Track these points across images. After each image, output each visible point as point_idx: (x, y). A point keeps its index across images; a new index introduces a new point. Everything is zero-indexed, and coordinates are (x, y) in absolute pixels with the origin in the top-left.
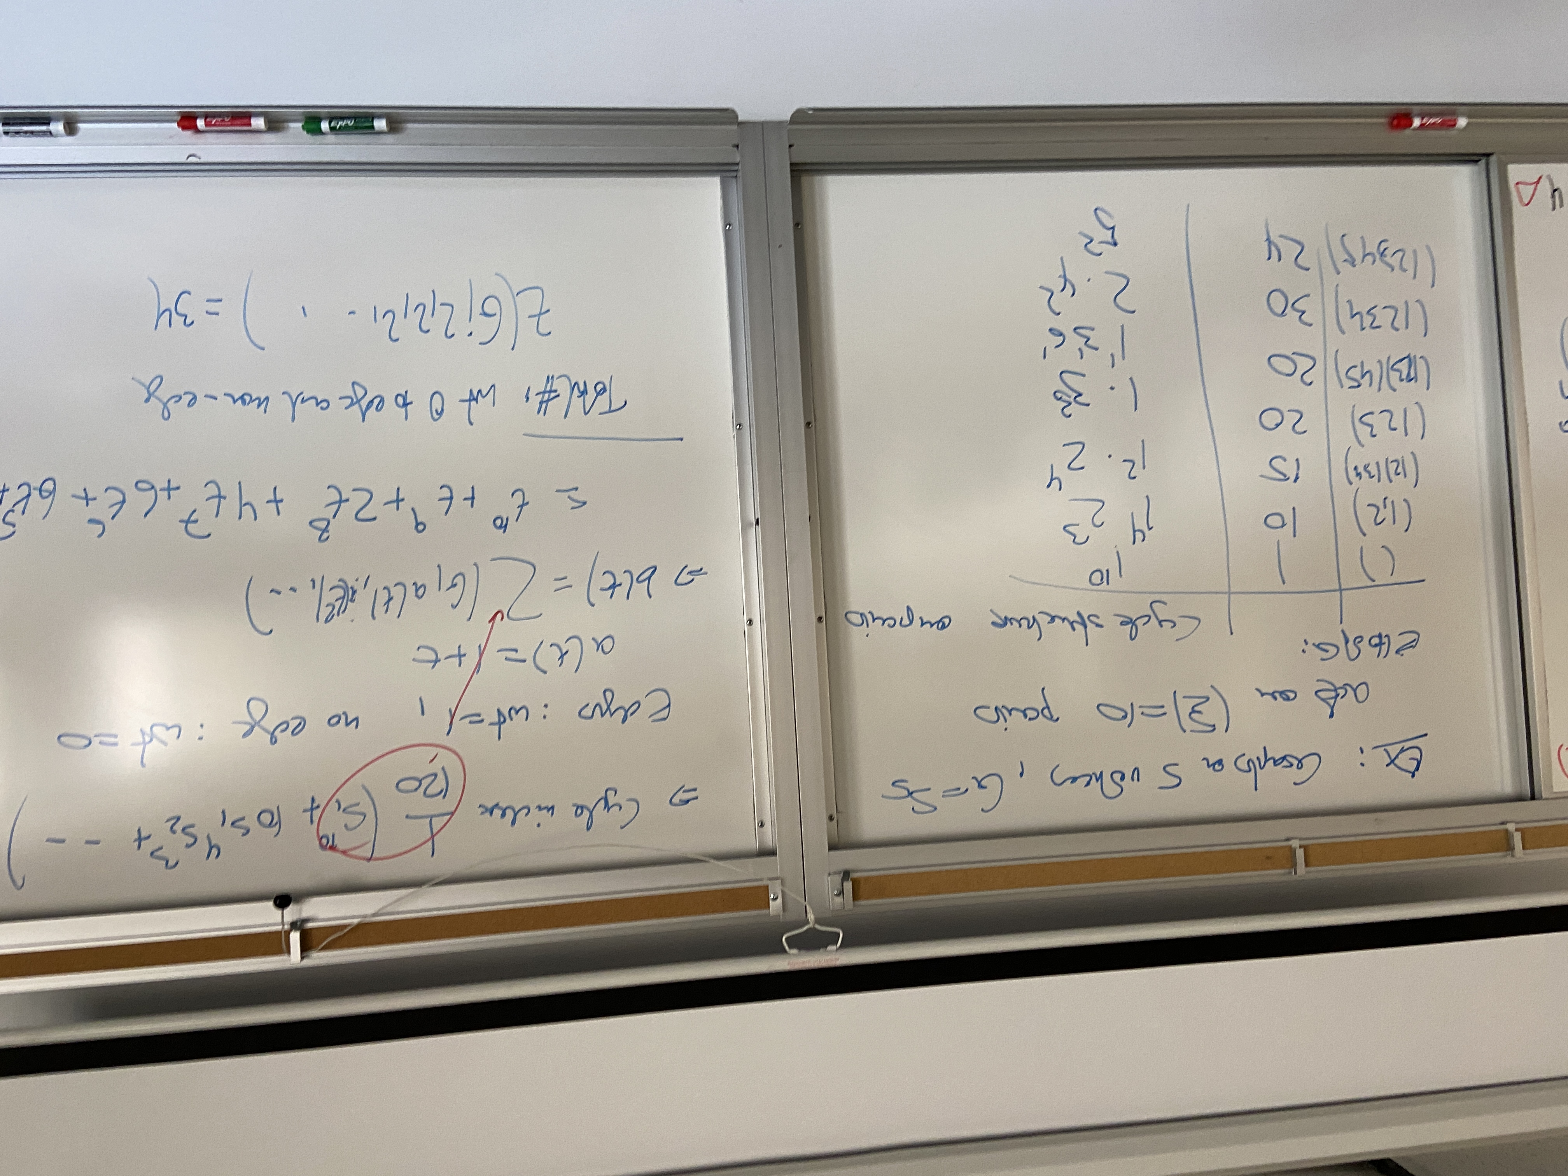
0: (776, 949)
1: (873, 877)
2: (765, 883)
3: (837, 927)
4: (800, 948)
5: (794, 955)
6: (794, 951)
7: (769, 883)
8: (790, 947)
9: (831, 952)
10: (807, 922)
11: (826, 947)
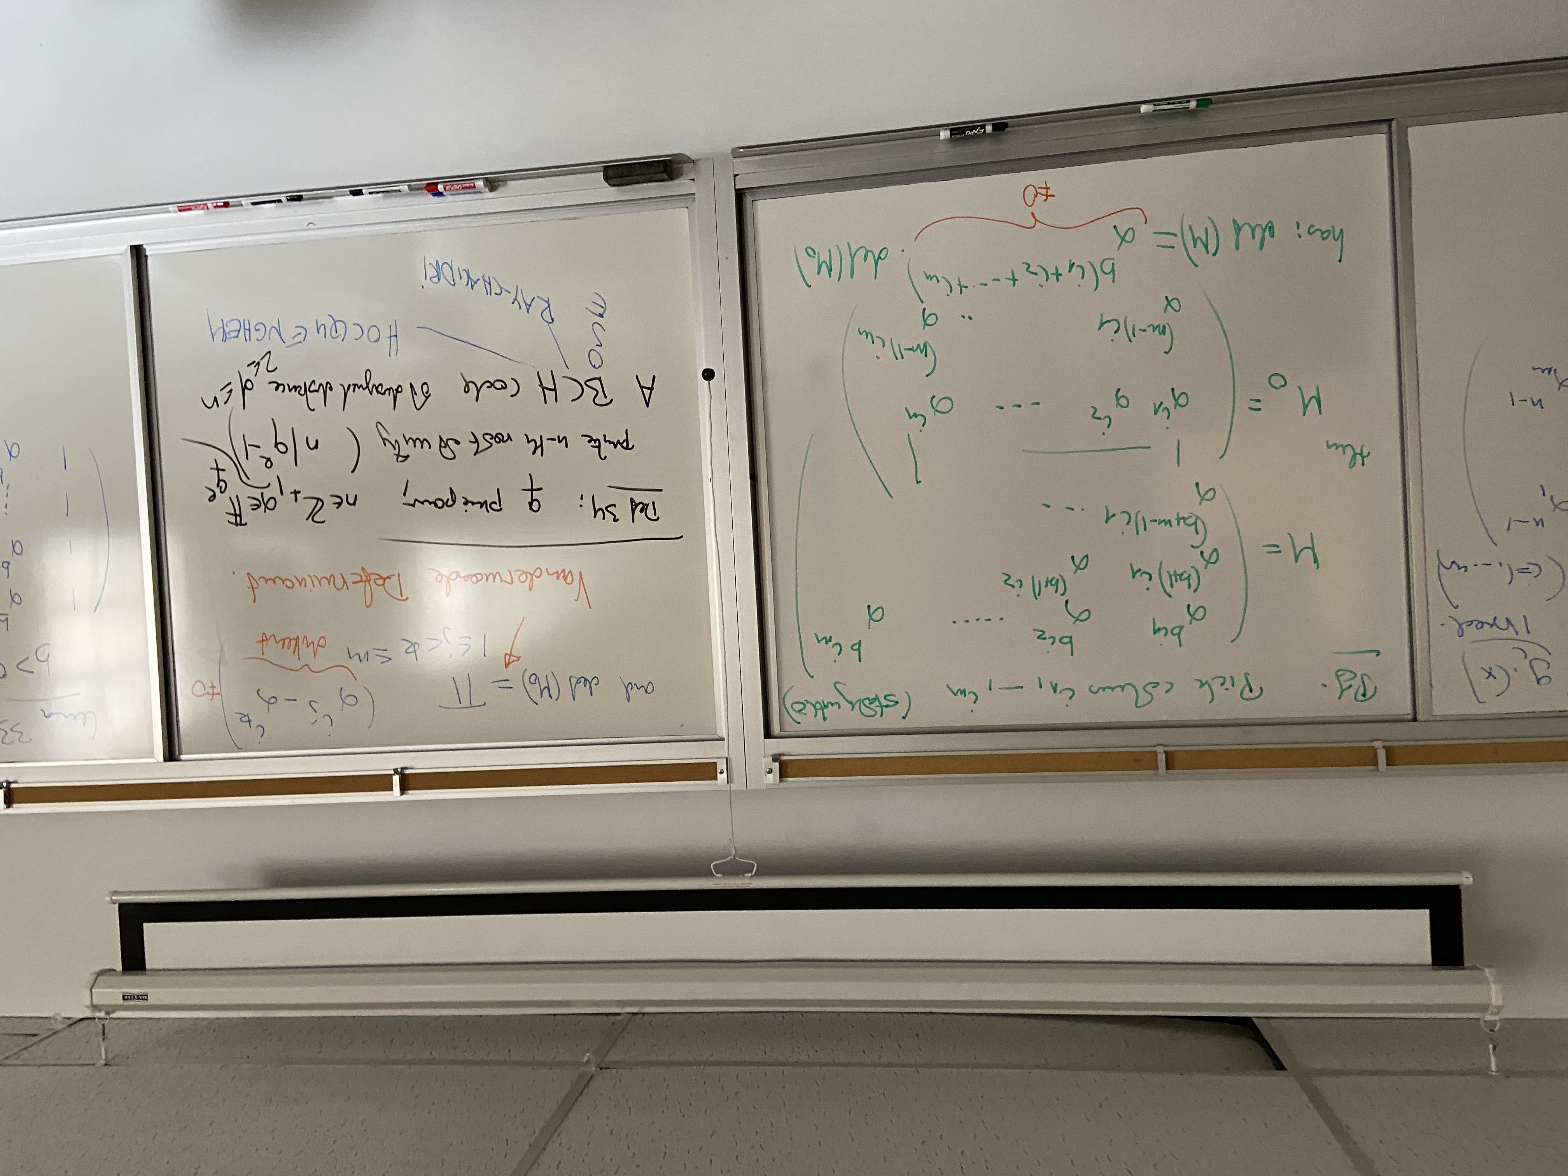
2: (714, 761)
7: (718, 761)
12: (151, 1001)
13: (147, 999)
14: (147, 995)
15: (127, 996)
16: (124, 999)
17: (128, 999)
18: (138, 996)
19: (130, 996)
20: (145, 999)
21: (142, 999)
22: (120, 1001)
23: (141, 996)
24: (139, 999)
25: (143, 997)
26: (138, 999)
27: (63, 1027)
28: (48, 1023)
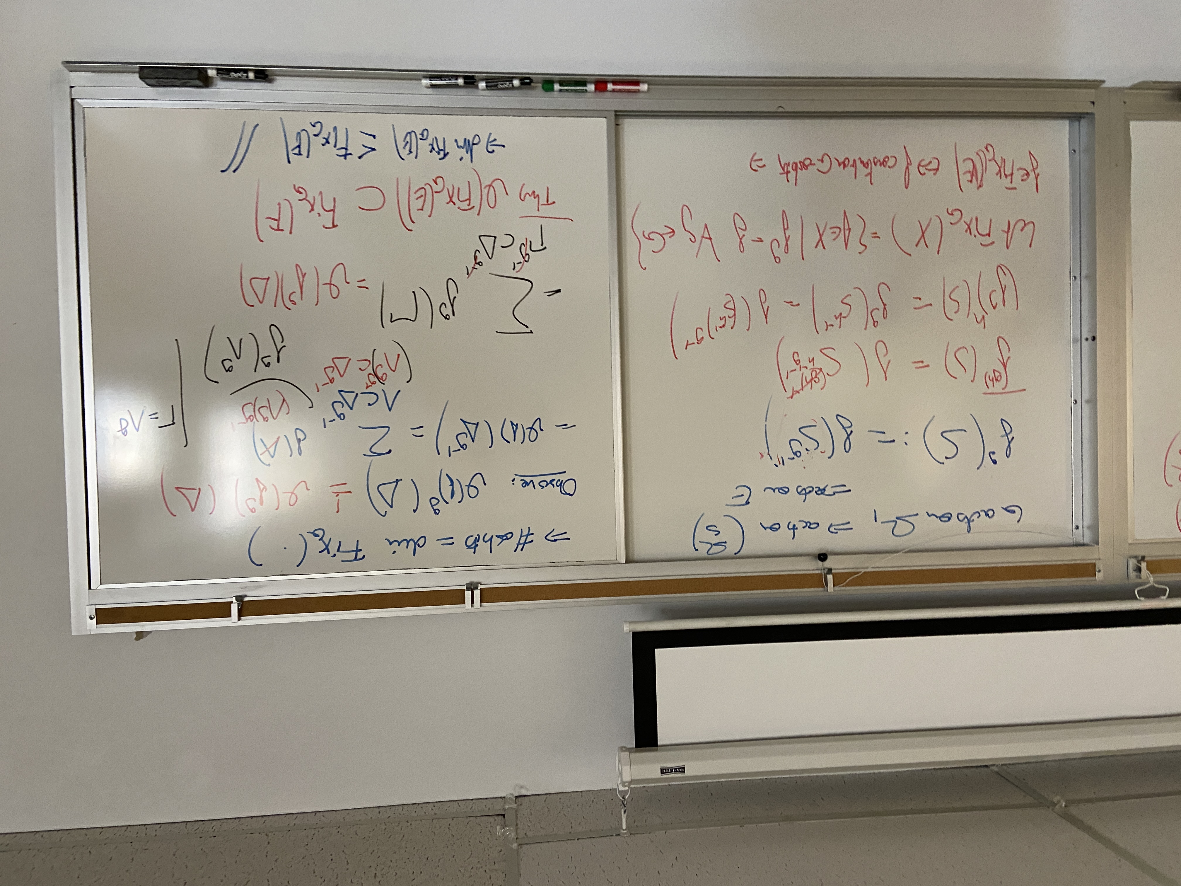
0: (1130, 597)
3: (1166, 585)
4: (1144, 597)
6: (1142, 599)
7: (1096, 562)
8: (1139, 597)
9: (1164, 599)
10: (1148, 582)
11: (1159, 597)
12: (687, 773)
13: (684, 772)
14: (684, 768)
15: (665, 770)
16: (662, 773)
17: (666, 772)
18: (676, 769)
20: (682, 772)
21: (680, 771)
22: (658, 775)
23: (678, 769)
24: (677, 771)
25: (682, 769)
26: (675, 772)
27: (516, 805)
28: (505, 803)
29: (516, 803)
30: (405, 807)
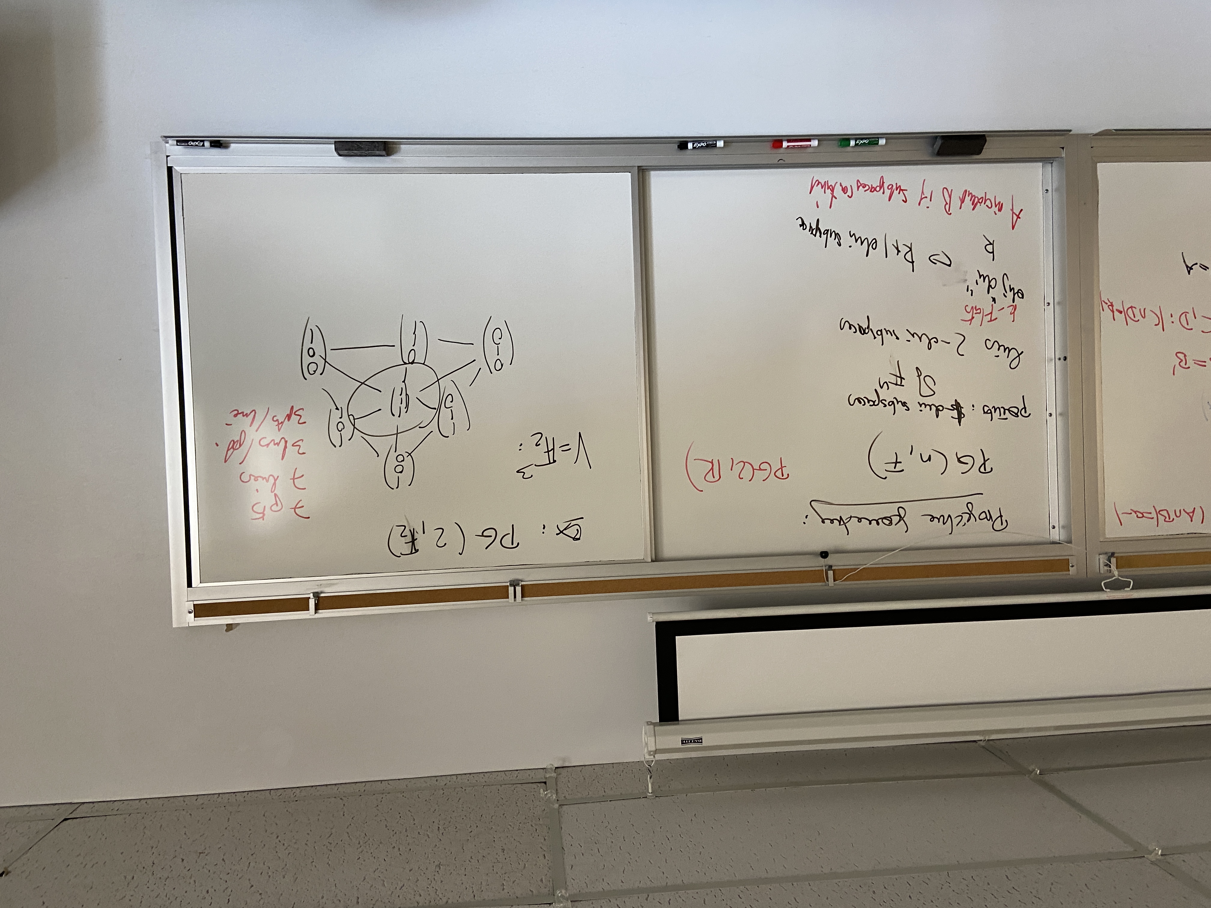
0: (1097, 588)
1: (1124, 556)
2: (1067, 557)
3: (1131, 579)
4: (1110, 589)
5: (1109, 591)
7: (1069, 558)
8: (1106, 589)
9: (1129, 591)
10: (1115, 576)
11: (1124, 589)
12: (705, 744)
13: (702, 742)
14: (702, 739)
15: (686, 740)
16: (682, 744)
17: (686, 743)
18: (694, 740)
19: (688, 741)
20: (700, 743)
21: (698, 742)
22: (680, 745)
23: (697, 740)
24: (695, 742)
25: (699, 740)
26: (694, 742)
27: (555, 774)
28: (546, 772)
29: (555, 772)
30: (459, 777)
